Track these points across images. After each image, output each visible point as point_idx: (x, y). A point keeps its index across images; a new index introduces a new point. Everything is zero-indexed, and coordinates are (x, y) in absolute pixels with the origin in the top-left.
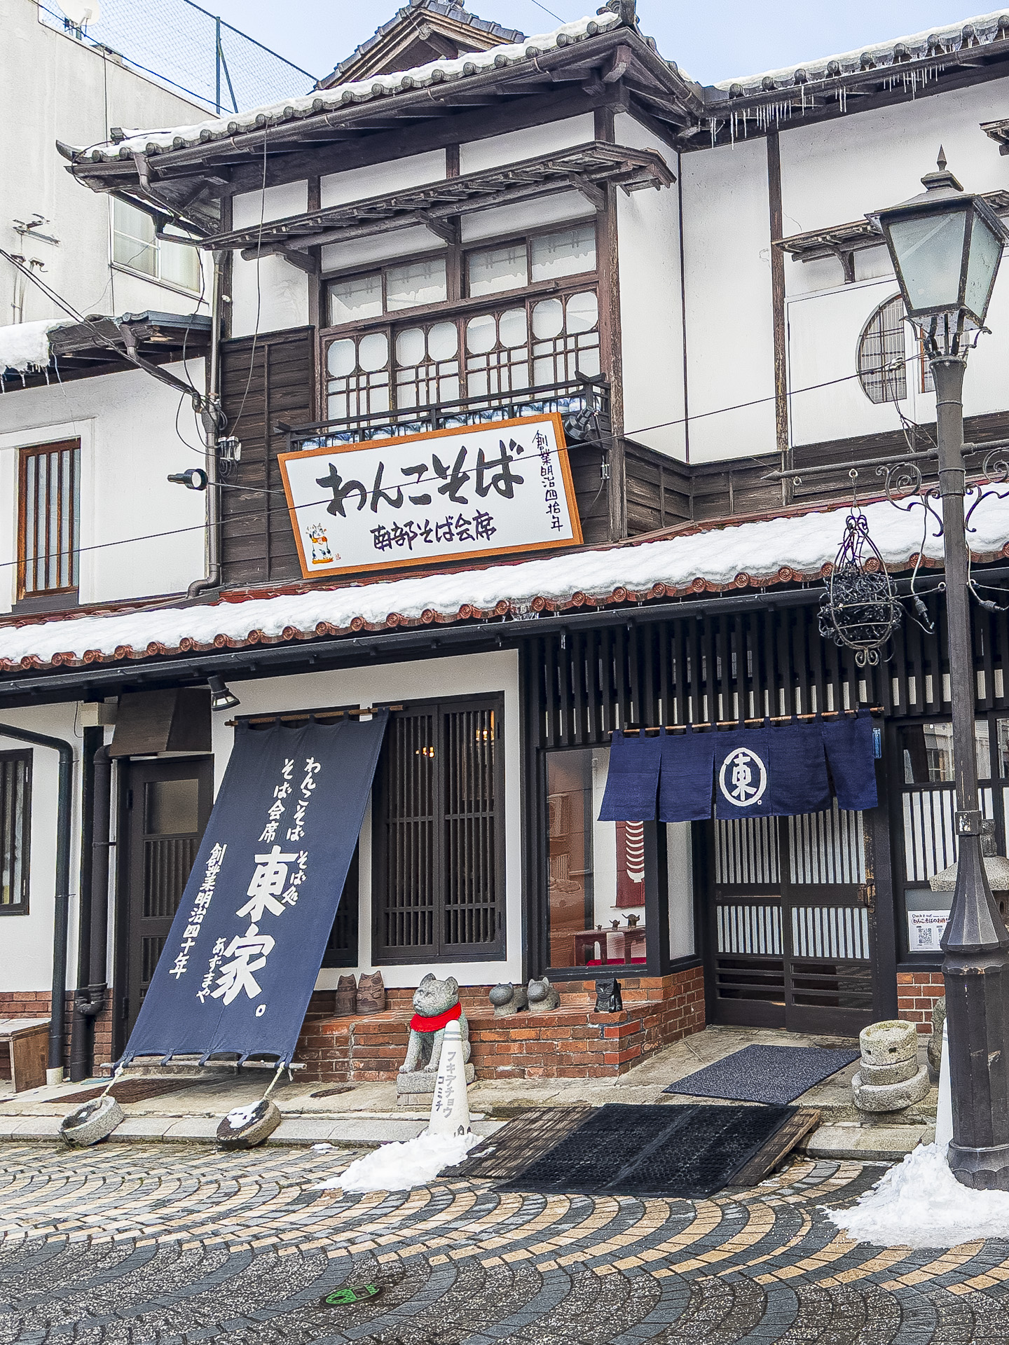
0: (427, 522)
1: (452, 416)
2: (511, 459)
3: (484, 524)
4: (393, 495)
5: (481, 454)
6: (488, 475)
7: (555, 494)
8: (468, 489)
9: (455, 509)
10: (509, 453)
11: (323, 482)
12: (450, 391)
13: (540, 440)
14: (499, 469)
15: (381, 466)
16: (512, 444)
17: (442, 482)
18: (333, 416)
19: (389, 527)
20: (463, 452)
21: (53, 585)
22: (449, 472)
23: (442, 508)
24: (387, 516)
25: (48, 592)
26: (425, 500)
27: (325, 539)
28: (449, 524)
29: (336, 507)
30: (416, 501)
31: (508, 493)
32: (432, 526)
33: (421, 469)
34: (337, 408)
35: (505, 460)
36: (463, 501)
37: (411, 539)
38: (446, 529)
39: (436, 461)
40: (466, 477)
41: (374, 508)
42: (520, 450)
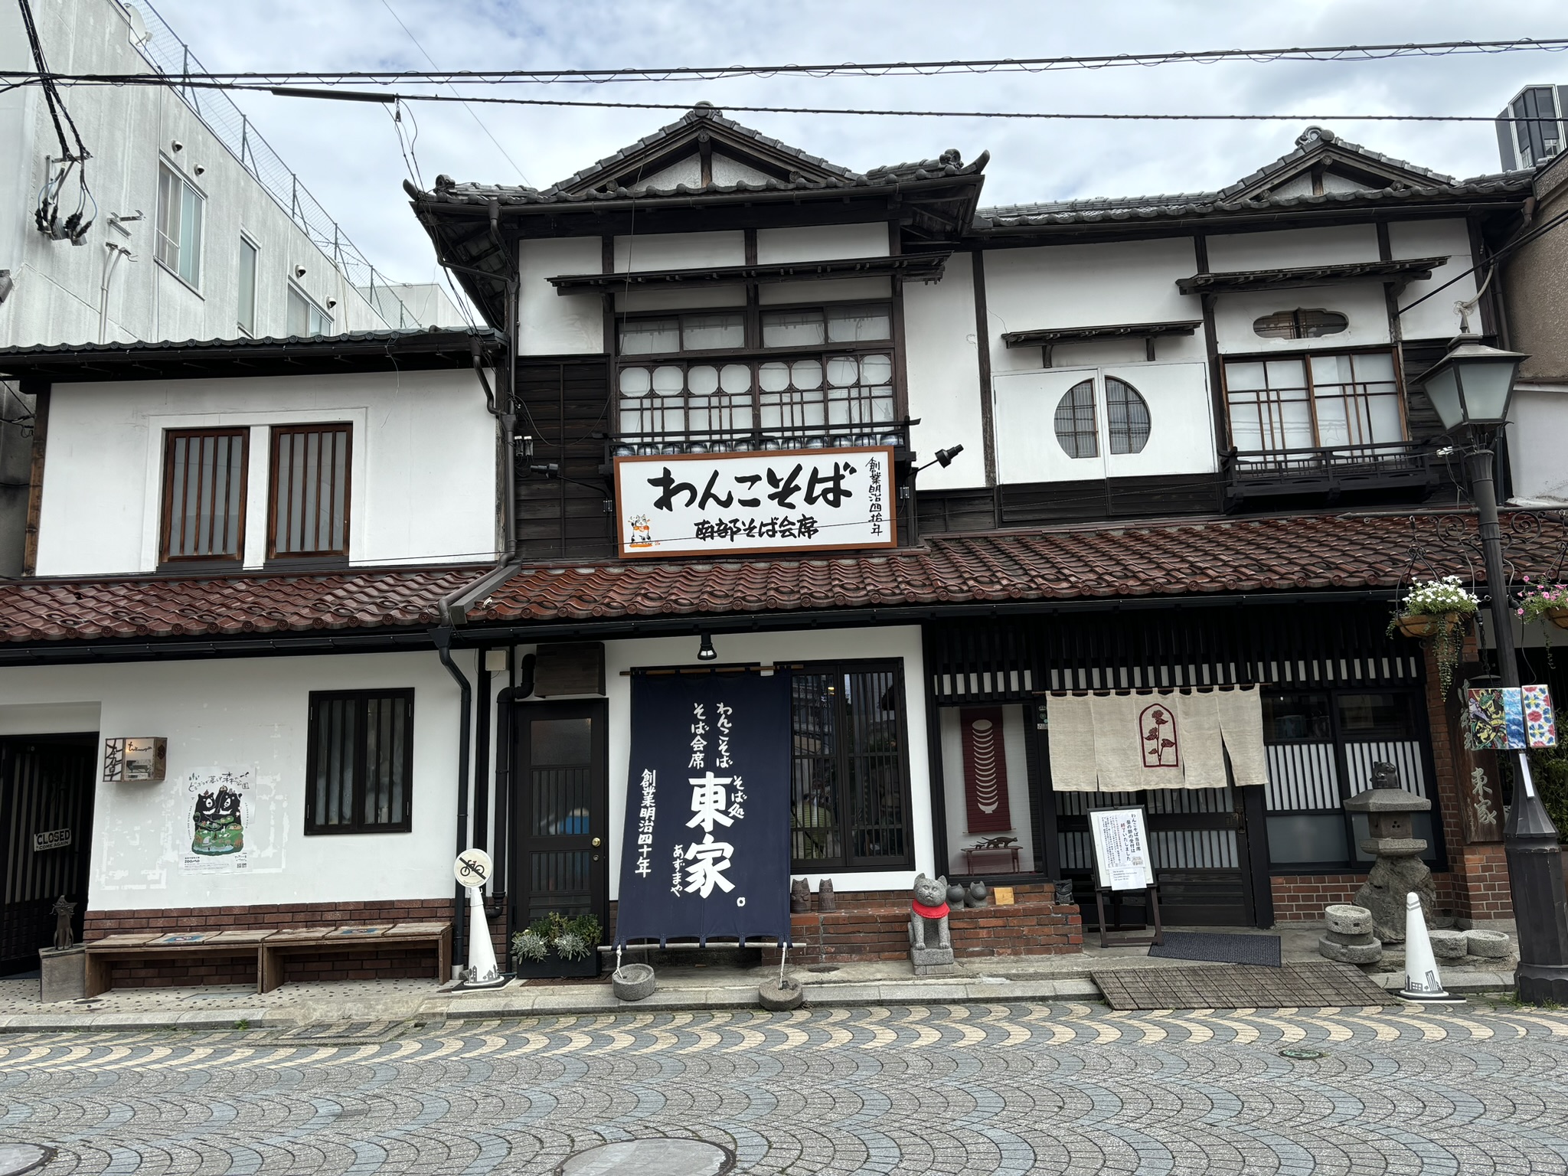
0: (752, 521)
2: (843, 477)
3: (808, 526)
4: (723, 497)
5: (815, 471)
6: (818, 489)
7: (879, 506)
8: (797, 498)
9: (782, 513)
10: (842, 472)
11: (654, 482)
12: (743, 420)
13: (873, 464)
14: (830, 485)
15: (716, 474)
16: (846, 466)
17: (773, 490)
18: (625, 429)
19: (714, 522)
20: (799, 468)
21: (309, 547)
22: (782, 484)
23: (770, 510)
24: (713, 513)
26: (755, 503)
27: (647, 528)
28: (773, 524)
29: (664, 503)
30: (743, 503)
31: (836, 503)
32: (757, 524)
33: (755, 479)
34: (629, 423)
35: (837, 478)
36: (792, 506)
37: (733, 533)
38: (770, 527)
39: (771, 474)
40: (797, 488)
41: (702, 505)
42: (853, 471)
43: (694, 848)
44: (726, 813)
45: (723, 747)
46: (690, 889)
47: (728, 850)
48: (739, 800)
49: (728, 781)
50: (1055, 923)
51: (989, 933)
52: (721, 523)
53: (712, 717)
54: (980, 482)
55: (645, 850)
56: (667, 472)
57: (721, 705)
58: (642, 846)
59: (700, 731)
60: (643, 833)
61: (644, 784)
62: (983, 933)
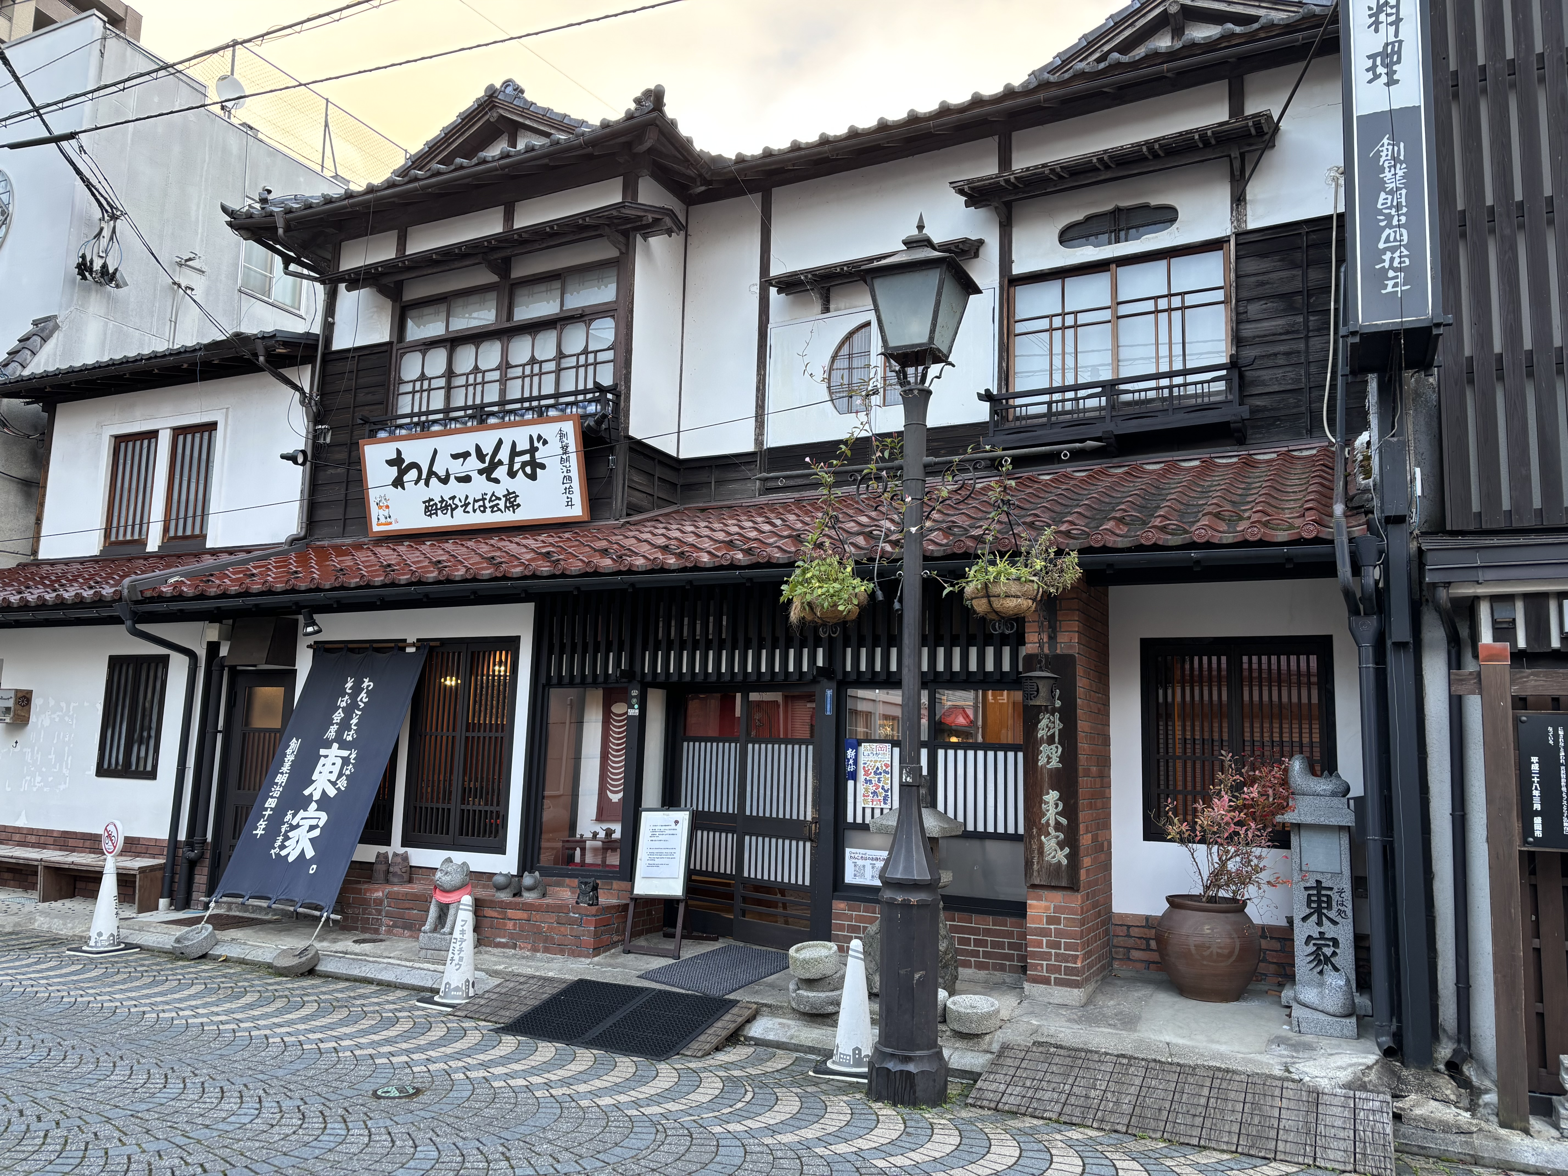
0: (467, 497)
1: (493, 414)
2: (537, 449)
3: (512, 501)
4: (442, 474)
5: (514, 445)
6: (518, 462)
7: (570, 478)
8: (501, 473)
9: (490, 488)
10: (536, 444)
11: (390, 463)
12: (492, 394)
13: (562, 435)
14: (527, 457)
15: (435, 452)
16: (540, 438)
17: (482, 466)
18: (400, 412)
19: (437, 500)
20: (500, 442)
21: (189, 532)
22: (488, 459)
24: (436, 491)
25: (184, 537)
26: (467, 479)
27: (387, 507)
28: (483, 499)
29: (398, 483)
30: (460, 480)
31: (533, 477)
32: (470, 500)
33: (466, 455)
34: (405, 405)
35: (533, 450)
36: (497, 481)
37: (453, 510)
38: (481, 503)
39: (478, 449)
40: (500, 463)
41: (427, 484)
42: (545, 442)
43: (302, 814)
44: (334, 784)
45: (354, 721)
46: (283, 853)
47: (324, 817)
48: (348, 772)
49: (345, 753)
50: (572, 922)
51: (515, 924)
52: (442, 501)
53: (357, 689)
54: (749, 447)
55: (269, 812)
56: (399, 452)
57: (366, 680)
58: (266, 810)
59: (344, 704)
60: (272, 797)
61: (289, 751)
62: (510, 925)
